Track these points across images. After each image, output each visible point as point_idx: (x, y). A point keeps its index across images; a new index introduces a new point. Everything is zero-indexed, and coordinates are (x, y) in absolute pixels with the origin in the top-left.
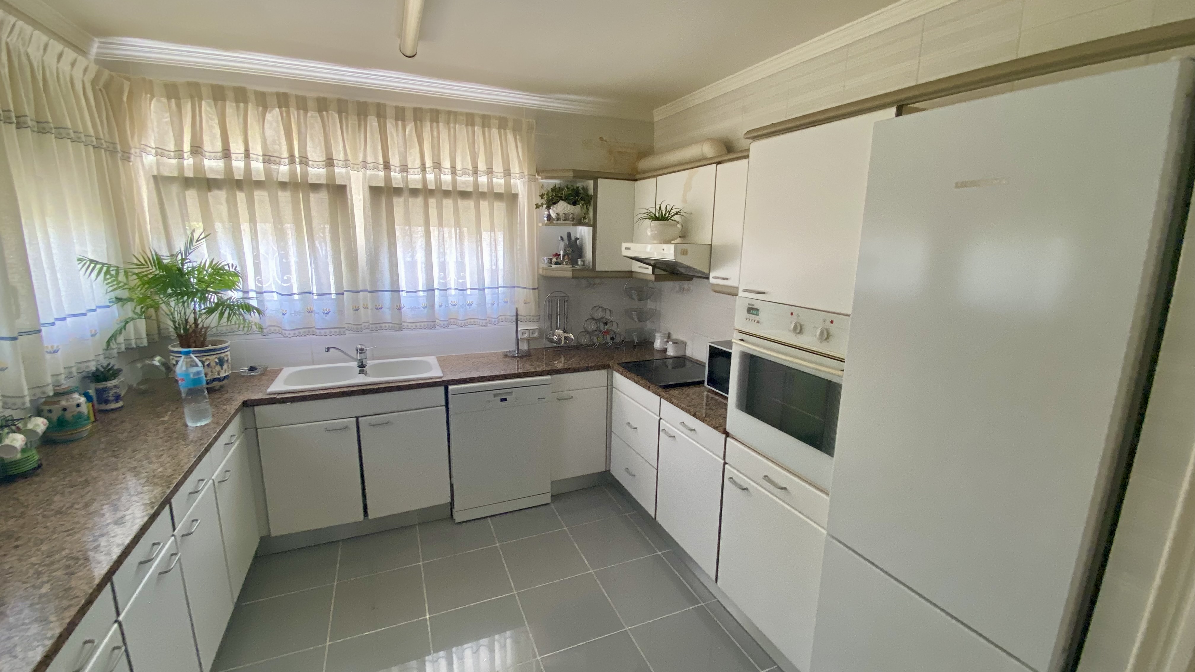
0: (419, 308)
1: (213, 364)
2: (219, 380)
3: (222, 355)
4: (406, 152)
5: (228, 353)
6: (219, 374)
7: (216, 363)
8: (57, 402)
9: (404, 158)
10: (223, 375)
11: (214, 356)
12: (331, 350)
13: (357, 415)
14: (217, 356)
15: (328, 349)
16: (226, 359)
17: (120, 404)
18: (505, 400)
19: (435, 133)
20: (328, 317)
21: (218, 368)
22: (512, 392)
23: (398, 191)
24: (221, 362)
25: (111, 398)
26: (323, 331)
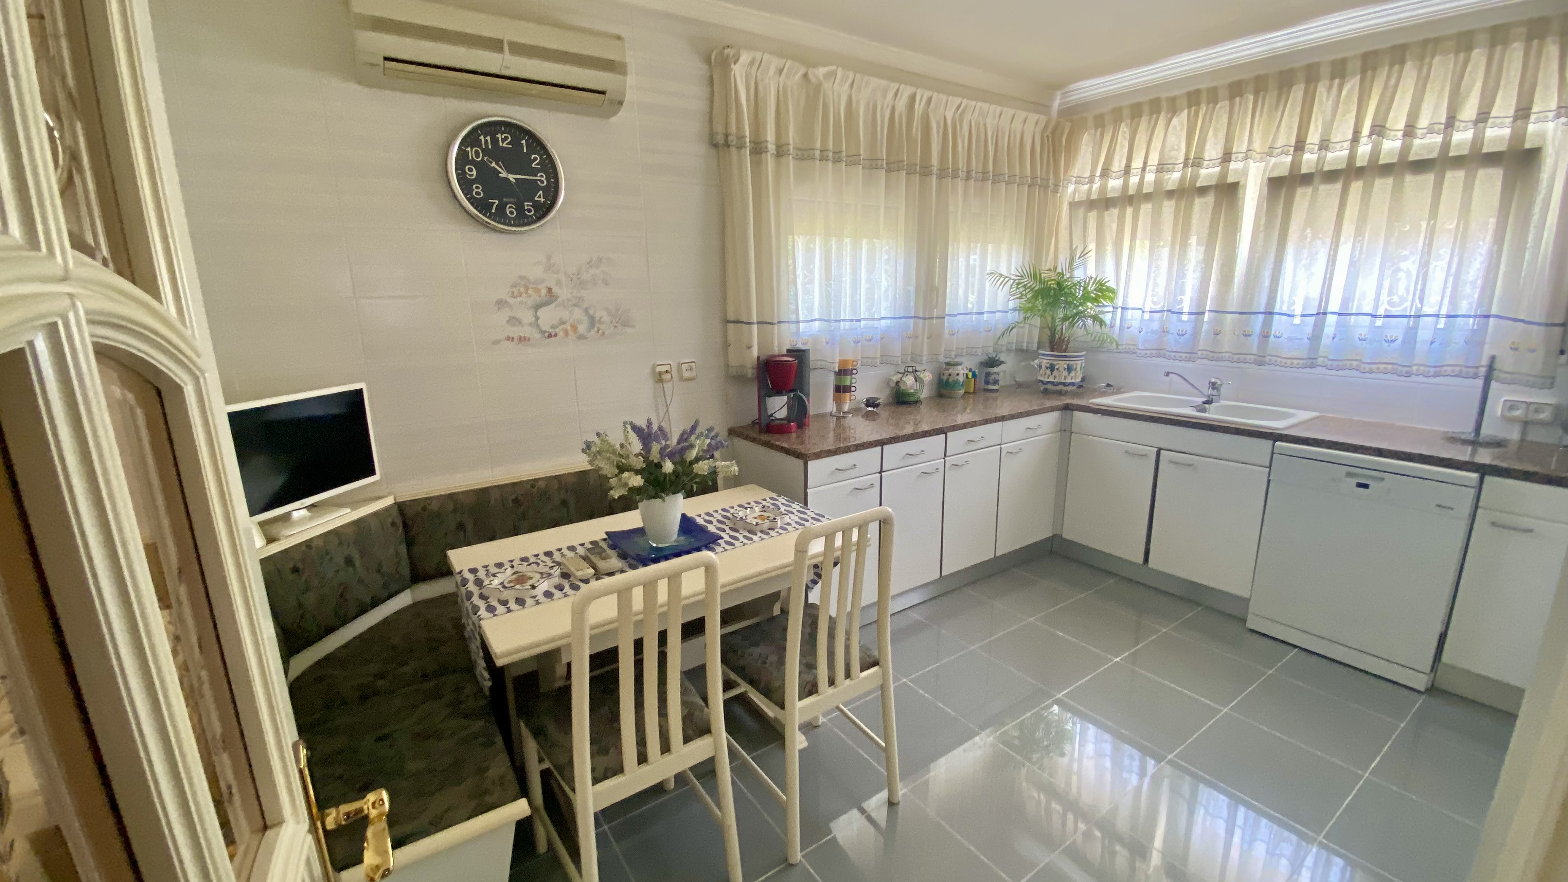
0: (1301, 339)
1: (1061, 369)
2: (1065, 384)
3: (1072, 363)
4: (1332, 121)
5: (1079, 362)
6: (1065, 379)
7: (1065, 369)
8: (948, 370)
9: (1328, 128)
10: (1069, 380)
11: (1064, 362)
12: (1170, 375)
13: (1161, 446)
14: (1067, 362)
15: (1168, 374)
16: (1075, 367)
17: (996, 387)
18: (1366, 486)
19: (1393, 81)
20: (1182, 339)
21: (1065, 373)
22: (1383, 479)
23: (1307, 179)
24: (1069, 369)
25: (991, 381)
26: (1173, 354)
